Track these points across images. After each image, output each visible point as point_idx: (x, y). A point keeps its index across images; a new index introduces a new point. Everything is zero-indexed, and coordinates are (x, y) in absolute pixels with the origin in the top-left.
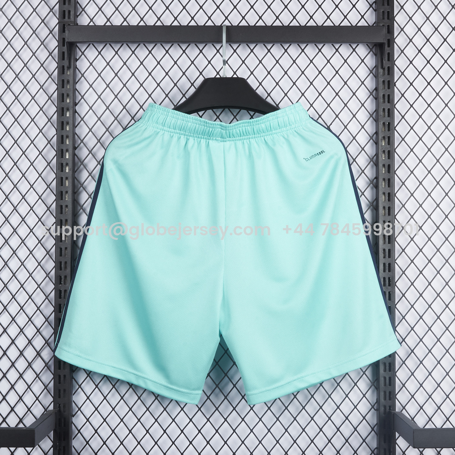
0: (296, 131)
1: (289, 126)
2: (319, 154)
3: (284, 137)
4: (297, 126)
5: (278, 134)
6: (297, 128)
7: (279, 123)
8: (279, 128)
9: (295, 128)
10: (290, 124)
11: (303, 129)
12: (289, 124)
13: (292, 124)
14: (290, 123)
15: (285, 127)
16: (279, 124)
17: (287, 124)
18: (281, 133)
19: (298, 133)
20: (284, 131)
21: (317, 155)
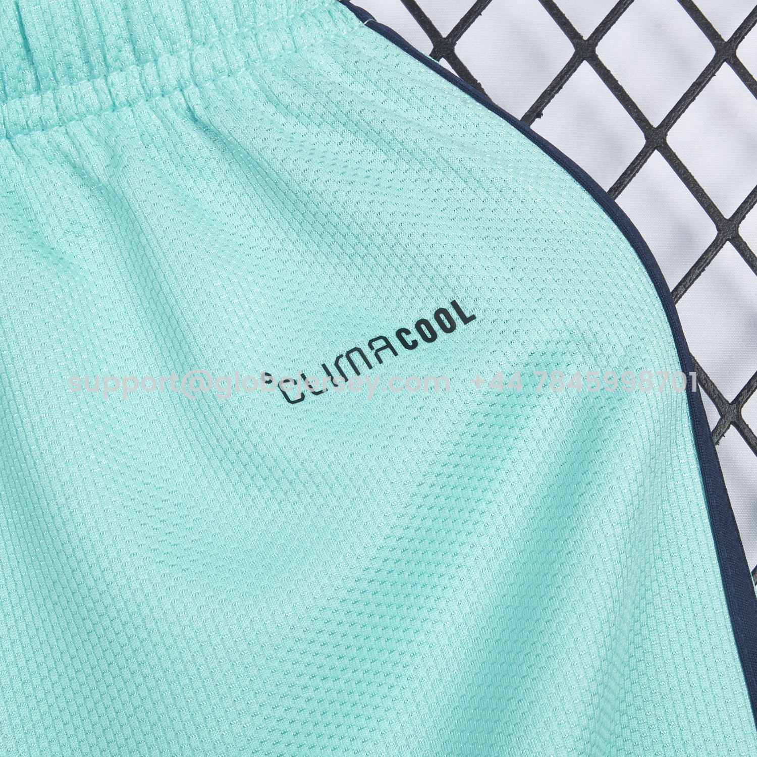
0: (199, 111)
1: (133, 69)
2: (415, 336)
3: (79, 171)
4: (203, 68)
5: (20, 139)
6: (209, 85)
7: (29, 30)
8: (30, 76)
9: (191, 89)
10: (142, 44)
11: (272, 99)
12: (132, 40)
13: (159, 43)
14: (140, 30)
15: (91, 77)
16: (32, 41)
17: (110, 40)
18: (58, 135)
19: (205, 129)
20: (82, 117)
21: (396, 343)
